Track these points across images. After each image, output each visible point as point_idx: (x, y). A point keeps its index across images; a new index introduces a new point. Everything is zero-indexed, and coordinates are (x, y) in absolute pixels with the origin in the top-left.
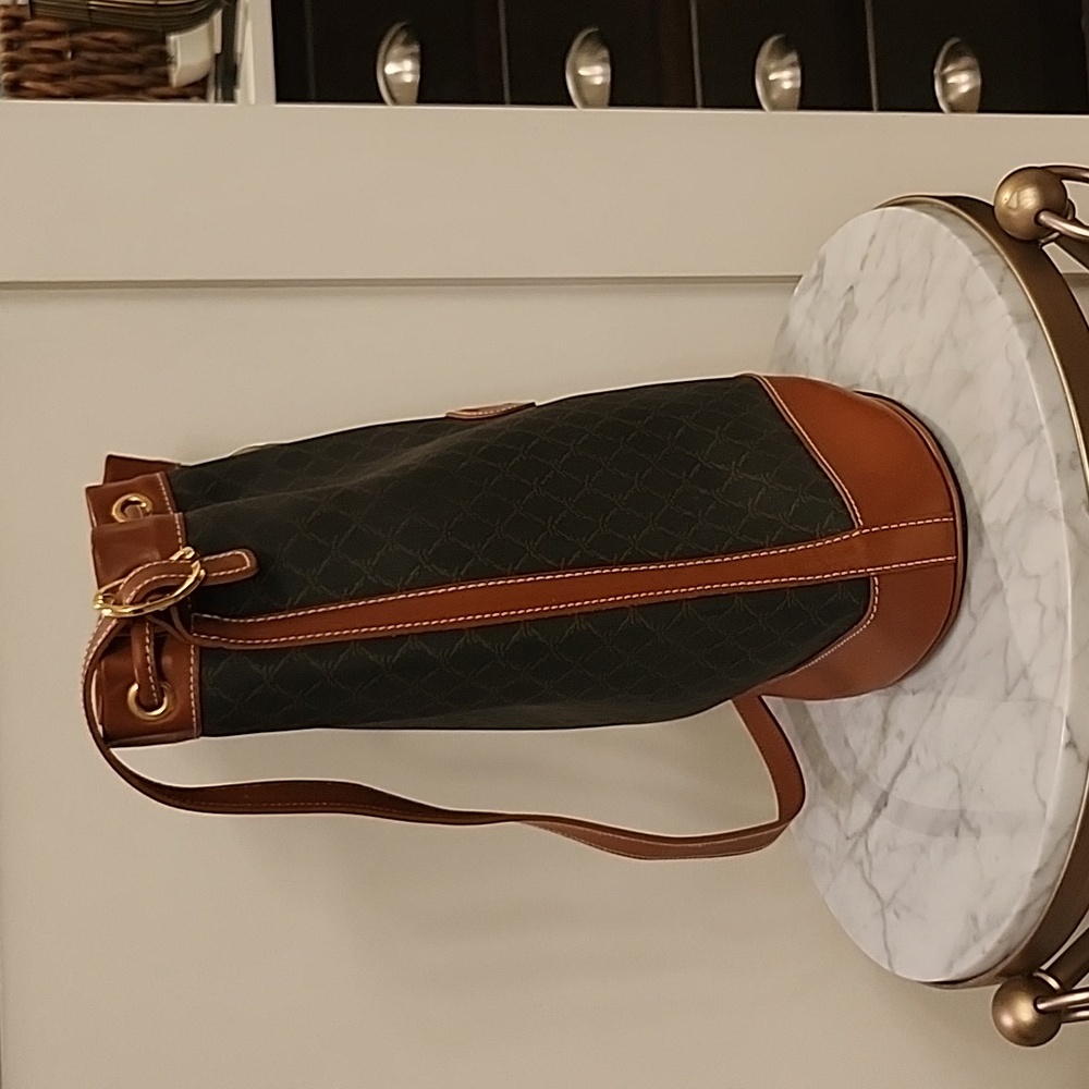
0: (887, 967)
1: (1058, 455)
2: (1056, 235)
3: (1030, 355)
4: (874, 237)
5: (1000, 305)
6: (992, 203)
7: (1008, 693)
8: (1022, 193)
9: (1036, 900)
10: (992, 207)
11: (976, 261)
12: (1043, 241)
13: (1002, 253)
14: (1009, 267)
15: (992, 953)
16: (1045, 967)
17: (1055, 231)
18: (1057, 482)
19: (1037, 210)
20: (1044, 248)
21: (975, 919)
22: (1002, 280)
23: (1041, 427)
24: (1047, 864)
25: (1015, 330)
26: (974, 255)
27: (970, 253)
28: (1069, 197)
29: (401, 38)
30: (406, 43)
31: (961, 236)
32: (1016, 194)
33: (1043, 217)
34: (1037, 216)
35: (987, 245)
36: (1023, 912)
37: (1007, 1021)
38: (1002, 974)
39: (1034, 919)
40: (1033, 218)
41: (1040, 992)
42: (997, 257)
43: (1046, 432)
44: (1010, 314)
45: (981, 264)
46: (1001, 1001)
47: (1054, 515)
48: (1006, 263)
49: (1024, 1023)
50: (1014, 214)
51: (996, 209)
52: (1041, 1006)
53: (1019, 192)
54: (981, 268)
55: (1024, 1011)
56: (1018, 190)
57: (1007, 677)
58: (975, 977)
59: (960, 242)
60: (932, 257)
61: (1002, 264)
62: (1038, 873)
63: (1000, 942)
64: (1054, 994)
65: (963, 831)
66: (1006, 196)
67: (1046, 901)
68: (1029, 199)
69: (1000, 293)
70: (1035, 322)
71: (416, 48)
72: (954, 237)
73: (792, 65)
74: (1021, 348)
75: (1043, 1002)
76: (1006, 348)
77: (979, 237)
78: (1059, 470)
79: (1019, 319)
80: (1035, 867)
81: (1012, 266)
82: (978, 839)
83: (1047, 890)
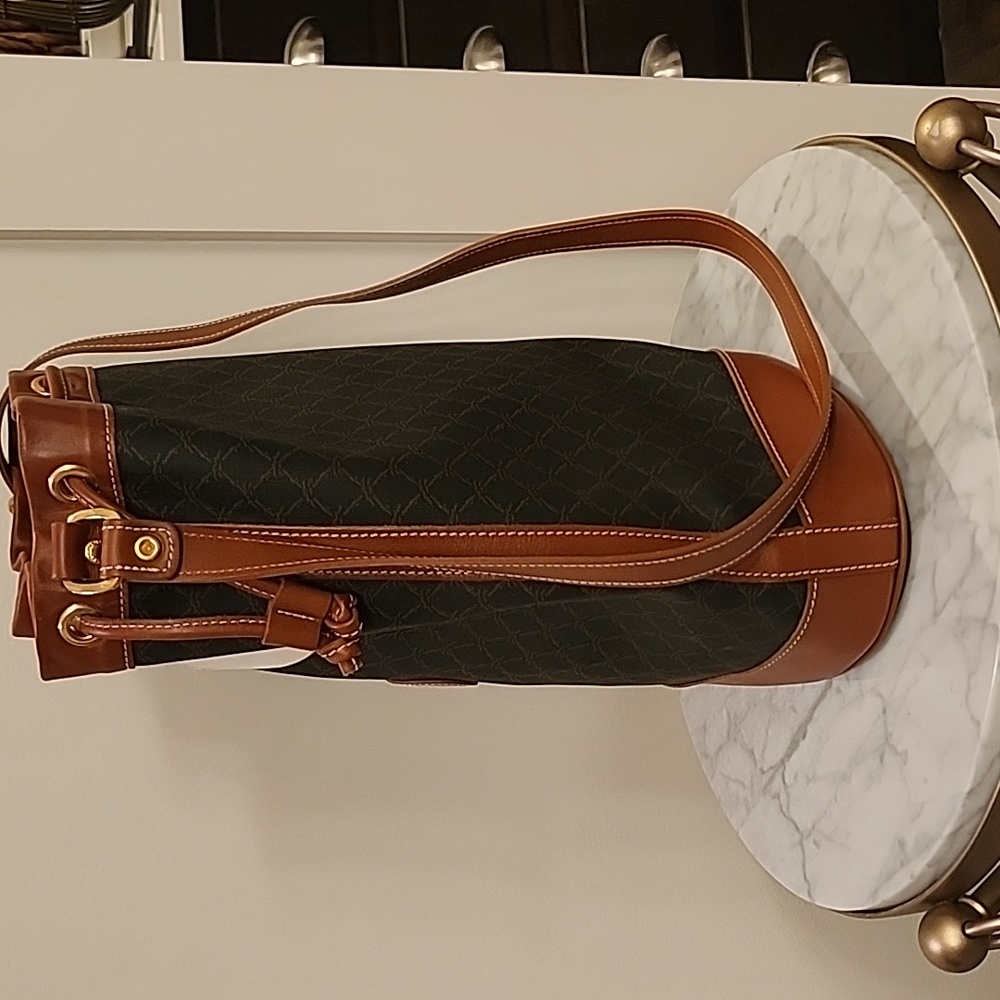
0: (808, 900)
1: (989, 373)
3: (957, 276)
4: (788, 178)
5: (925, 230)
7: (936, 614)
8: (943, 122)
9: (967, 822)
10: (914, 145)
11: (898, 190)
12: (962, 171)
13: (924, 182)
14: (932, 195)
15: (919, 878)
16: (970, 893)
17: (975, 159)
18: (989, 399)
19: (957, 140)
20: (964, 178)
21: (902, 844)
22: (925, 207)
23: (971, 346)
24: (979, 785)
25: (941, 253)
26: (896, 183)
27: (892, 183)
28: (989, 129)
29: (306, 33)
30: (310, 37)
31: (881, 168)
32: (937, 123)
33: (964, 145)
34: (959, 144)
35: (906, 175)
36: (954, 834)
37: (935, 946)
38: (928, 900)
39: (964, 841)
40: (954, 146)
41: (968, 918)
42: (919, 186)
43: (977, 351)
44: (936, 238)
45: (904, 192)
46: (927, 927)
47: (987, 433)
48: (929, 192)
49: (952, 948)
50: (935, 143)
51: (918, 146)
52: (968, 931)
53: (940, 121)
54: (904, 196)
55: (951, 936)
56: (939, 119)
57: (936, 600)
58: (898, 905)
59: (881, 173)
60: (851, 191)
61: (924, 192)
62: (971, 792)
63: (929, 866)
64: (980, 919)
65: (889, 758)
66: (926, 127)
67: (976, 824)
68: (950, 128)
69: (924, 218)
70: (961, 246)
71: (321, 41)
72: (874, 168)
73: (675, 63)
74: (948, 270)
75: (969, 927)
76: (932, 271)
77: (901, 169)
78: (990, 389)
79: (944, 243)
80: (967, 788)
81: (935, 194)
82: (905, 763)
83: (978, 813)
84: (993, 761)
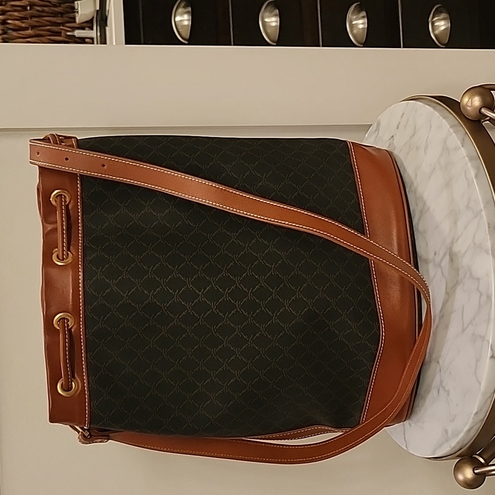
0: (405, 449)
1: (489, 224)
2: (488, 118)
3: (476, 176)
4: (403, 114)
5: (463, 151)
6: (459, 101)
7: (463, 330)
9: (475, 425)
10: (459, 103)
11: (451, 130)
12: (483, 121)
13: (464, 126)
15: (454, 447)
16: (478, 453)
17: (488, 116)
18: (488, 236)
19: (480, 107)
20: (483, 124)
21: (446, 431)
22: (463, 140)
23: (482, 210)
24: (481, 410)
25: (469, 165)
26: (451, 127)
27: (449, 126)
29: (183, 4)
30: (185, 7)
31: (444, 118)
32: (470, 100)
33: (483, 110)
34: (480, 109)
35: (456, 122)
36: (469, 430)
37: (461, 477)
38: (458, 456)
39: (474, 433)
40: (478, 111)
41: (477, 465)
42: (461, 128)
43: (483, 213)
44: (467, 156)
45: (454, 132)
46: (457, 468)
47: (487, 253)
48: (466, 132)
49: (468, 479)
50: (469, 108)
51: (461, 104)
52: (476, 471)
53: (472, 99)
54: (454, 134)
55: (468, 473)
56: (471, 98)
57: (463, 324)
58: (446, 456)
59: (444, 120)
60: (431, 127)
61: (464, 132)
62: (476, 413)
63: (458, 443)
64: (482, 465)
65: (441, 391)
66: (466, 100)
67: (479, 426)
68: (477, 101)
69: (462, 146)
70: (479, 160)
71: (190, 9)
72: (441, 118)
73: (363, 17)
74: (472, 173)
76: (465, 171)
77: (453, 118)
78: (489, 231)
79: (471, 159)
80: (475, 411)
81: (468, 133)
82: (448, 395)
83: (480, 421)
84: (487, 400)
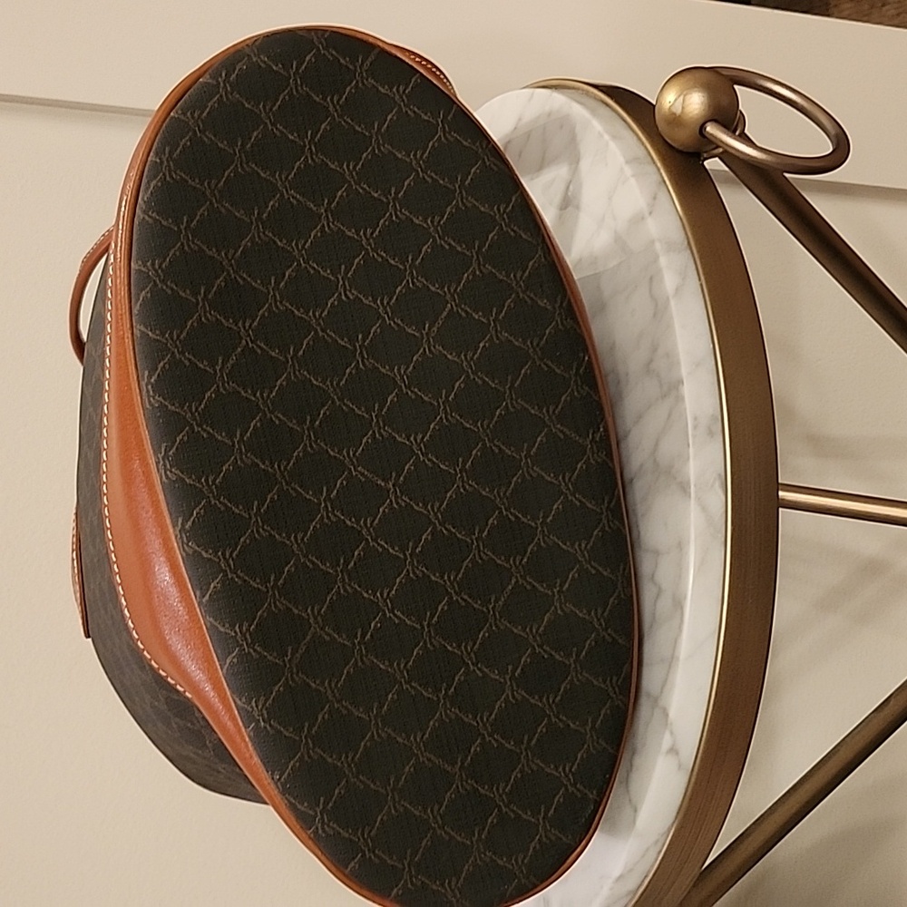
1: (696, 421)
2: (721, 150)
4: (520, 120)
5: (650, 228)
6: (654, 103)
8: (688, 97)
10: (654, 106)
11: (628, 170)
12: (705, 155)
13: (659, 165)
14: (664, 182)
17: (718, 146)
18: (692, 449)
19: (701, 122)
20: (705, 163)
22: (655, 198)
24: (631, 870)
25: (663, 261)
26: (627, 162)
27: (622, 159)
28: (740, 108)
31: (614, 137)
32: (682, 98)
33: (710, 128)
34: (702, 127)
35: (642, 152)
40: (697, 128)
42: (652, 168)
43: (684, 389)
45: (634, 175)
47: (683, 488)
48: (663, 178)
51: (657, 110)
53: (685, 96)
54: (633, 181)
56: (683, 93)
59: (612, 145)
60: (579, 156)
61: (656, 177)
62: (620, 878)
66: (671, 96)
68: (695, 103)
69: (650, 213)
72: (606, 137)
74: (668, 283)
76: (651, 278)
77: (635, 141)
79: (670, 247)
80: (617, 873)
81: (668, 182)
83: (627, 895)
84: (647, 850)
